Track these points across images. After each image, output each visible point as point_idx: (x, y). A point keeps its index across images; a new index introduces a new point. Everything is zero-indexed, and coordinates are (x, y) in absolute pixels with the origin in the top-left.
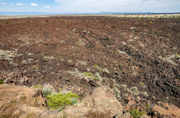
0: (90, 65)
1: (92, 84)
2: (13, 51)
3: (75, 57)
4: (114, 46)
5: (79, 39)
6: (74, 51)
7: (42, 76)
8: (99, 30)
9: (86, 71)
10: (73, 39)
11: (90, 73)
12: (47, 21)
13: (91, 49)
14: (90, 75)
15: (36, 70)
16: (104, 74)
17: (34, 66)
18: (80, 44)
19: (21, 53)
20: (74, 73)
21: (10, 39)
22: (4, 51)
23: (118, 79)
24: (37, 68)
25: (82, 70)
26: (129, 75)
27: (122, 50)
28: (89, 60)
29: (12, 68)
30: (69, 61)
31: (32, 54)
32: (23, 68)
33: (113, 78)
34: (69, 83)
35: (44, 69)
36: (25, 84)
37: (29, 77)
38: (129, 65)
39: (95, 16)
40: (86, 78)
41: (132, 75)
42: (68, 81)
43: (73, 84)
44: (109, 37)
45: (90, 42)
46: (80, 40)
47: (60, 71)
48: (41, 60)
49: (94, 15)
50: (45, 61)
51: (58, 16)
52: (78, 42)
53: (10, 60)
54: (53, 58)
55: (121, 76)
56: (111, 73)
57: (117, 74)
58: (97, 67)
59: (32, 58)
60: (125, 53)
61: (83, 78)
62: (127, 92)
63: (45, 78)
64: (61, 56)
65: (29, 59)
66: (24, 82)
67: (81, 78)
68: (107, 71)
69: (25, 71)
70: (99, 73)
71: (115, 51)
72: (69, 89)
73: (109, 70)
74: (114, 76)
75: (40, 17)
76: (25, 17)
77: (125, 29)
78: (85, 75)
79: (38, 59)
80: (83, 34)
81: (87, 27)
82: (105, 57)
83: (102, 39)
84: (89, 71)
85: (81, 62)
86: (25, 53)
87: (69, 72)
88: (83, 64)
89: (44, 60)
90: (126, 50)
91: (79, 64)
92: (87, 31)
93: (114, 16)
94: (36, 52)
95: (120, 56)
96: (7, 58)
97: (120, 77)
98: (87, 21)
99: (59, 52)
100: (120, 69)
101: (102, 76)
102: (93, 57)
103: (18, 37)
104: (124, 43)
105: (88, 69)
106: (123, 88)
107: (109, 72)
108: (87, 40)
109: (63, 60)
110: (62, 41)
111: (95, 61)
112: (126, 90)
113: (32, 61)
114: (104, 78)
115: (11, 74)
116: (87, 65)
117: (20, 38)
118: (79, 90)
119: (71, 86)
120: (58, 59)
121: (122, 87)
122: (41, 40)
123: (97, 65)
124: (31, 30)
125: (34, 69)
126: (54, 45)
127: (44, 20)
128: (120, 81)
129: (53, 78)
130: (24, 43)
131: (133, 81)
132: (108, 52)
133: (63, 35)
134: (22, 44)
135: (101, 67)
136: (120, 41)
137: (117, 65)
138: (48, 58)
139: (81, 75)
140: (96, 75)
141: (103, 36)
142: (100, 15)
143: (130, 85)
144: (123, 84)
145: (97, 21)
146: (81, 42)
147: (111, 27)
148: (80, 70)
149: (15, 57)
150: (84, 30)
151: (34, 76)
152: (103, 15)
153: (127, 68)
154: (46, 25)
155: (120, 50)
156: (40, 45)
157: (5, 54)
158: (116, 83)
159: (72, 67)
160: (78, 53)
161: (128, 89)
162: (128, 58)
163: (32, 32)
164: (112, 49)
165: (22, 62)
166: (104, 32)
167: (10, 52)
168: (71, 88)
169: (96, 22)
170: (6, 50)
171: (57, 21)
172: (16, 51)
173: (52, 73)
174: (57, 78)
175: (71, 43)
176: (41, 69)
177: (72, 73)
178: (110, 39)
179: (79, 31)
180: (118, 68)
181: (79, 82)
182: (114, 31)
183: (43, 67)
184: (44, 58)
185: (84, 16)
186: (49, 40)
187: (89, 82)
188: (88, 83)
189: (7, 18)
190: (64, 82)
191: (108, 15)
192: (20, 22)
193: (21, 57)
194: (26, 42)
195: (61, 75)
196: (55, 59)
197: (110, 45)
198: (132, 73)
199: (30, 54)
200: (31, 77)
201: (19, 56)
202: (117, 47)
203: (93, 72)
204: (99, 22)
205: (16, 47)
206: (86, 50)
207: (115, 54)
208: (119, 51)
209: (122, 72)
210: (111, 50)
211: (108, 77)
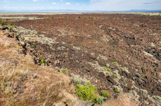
0: (110, 61)
1: (109, 79)
2: (53, 39)
3: (98, 51)
4: (140, 47)
5: (103, 35)
6: (97, 45)
7: (70, 62)
8: (126, 28)
9: (106, 66)
10: (98, 35)
11: (109, 69)
12: (79, 17)
13: (114, 46)
14: (109, 71)
15: (66, 56)
16: (122, 73)
17: (65, 53)
18: (104, 40)
19: (58, 41)
20: (94, 65)
21: (52, 30)
22: (48, 38)
23: (138, 81)
24: (67, 55)
25: (102, 64)
26: (153, 81)
27: (149, 52)
28: (110, 56)
29: (51, 52)
30: (92, 54)
31: (65, 43)
32: (58, 53)
33: (132, 79)
34: (89, 73)
35: (72, 57)
36: (57, 66)
37: (60, 61)
38: (155, 71)
39: (124, 14)
40: (105, 72)
41: (157, 82)
42: (88, 71)
43: (92, 75)
44: (135, 36)
45: (113, 39)
46: (105, 36)
47: (83, 61)
48: (70, 49)
49: (122, 13)
50: (73, 51)
51: (89, 13)
52: (102, 38)
53: (51, 46)
54: (80, 49)
55: (143, 80)
56: (131, 74)
57: (138, 77)
58: (117, 64)
59: (65, 46)
60: (152, 56)
61: (102, 71)
62: (147, 98)
63: (71, 64)
64: (86, 48)
65: (62, 47)
66: (57, 64)
67: (100, 71)
68: (127, 71)
69: (59, 55)
70: (118, 71)
71: (139, 52)
72: (88, 78)
73: (129, 70)
74: (134, 78)
75: (75, 14)
76: (65, 14)
77: (157, 29)
78: (104, 70)
79: (68, 48)
80: (109, 30)
81: (114, 24)
82: (127, 56)
83: (127, 38)
84: (108, 66)
85: (102, 56)
86: (60, 42)
87: (91, 63)
88: (103, 59)
89: (73, 49)
90: (154, 52)
91: (100, 58)
92: (113, 28)
93: (145, 14)
94: (68, 42)
95: (145, 58)
96: (49, 44)
97: (141, 80)
98: (115, 18)
99: (85, 44)
100: (143, 72)
101: (120, 75)
102: (115, 54)
103: (58, 28)
104: (153, 45)
105: (108, 65)
106: (143, 93)
107: (129, 73)
108: (112, 36)
109: (86, 51)
110: (89, 36)
111: (115, 58)
112: (146, 96)
113: (64, 49)
114: (123, 77)
115: (50, 56)
116: (107, 61)
117: (59, 30)
118: (96, 81)
119: (90, 76)
120: (83, 50)
121: (141, 92)
122: (73, 33)
123: (117, 63)
124: (67, 24)
125: (65, 55)
126: (82, 38)
127: (77, 17)
128: (140, 84)
129: (77, 66)
130: (61, 34)
131: (157, 89)
132: (132, 52)
133: (91, 30)
134: (60, 34)
135: (121, 65)
136: (148, 41)
137: (140, 67)
138: (76, 48)
139: (100, 69)
140: (114, 72)
141: (129, 35)
142: (129, 13)
143: (152, 93)
144: (143, 89)
145: (125, 19)
146: (106, 39)
147: (140, 25)
148: (100, 64)
149: (54, 44)
150: (110, 27)
151: (64, 61)
152: (132, 13)
153: (152, 73)
154: (78, 20)
155: (147, 51)
156: (71, 37)
157: (48, 41)
158: (136, 86)
159: (94, 59)
160: (101, 48)
161: (149, 96)
162: (155, 62)
163: (68, 26)
164: (137, 49)
165: (58, 48)
166: (130, 31)
167: (52, 39)
168: (90, 78)
169: (123, 20)
170: (49, 38)
171: (87, 18)
172: (55, 39)
173: (77, 61)
174: (80, 66)
175: (96, 38)
176: (70, 56)
177: (92, 65)
178: (136, 38)
179: (105, 28)
180: (141, 71)
181: (98, 74)
182: (142, 30)
183: (71, 55)
184: (72, 48)
185: (112, 14)
186: (78, 33)
187: (107, 77)
188: (105, 78)
189: (53, 14)
190: (85, 71)
191: (138, 13)
192: (60, 18)
193: (58, 44)
194: (62, 33)
195: (84, 64)
196: (81, 50)
197: (135, 44)
198: (157, 80)
199: (63, 43)
200: (62, 61)
201: (56, 43)
202: (144, 48)
203: (112, 69)
204: (127, 20)
205: (56, 36)
206: (109, 46)
207: (140, 55)
208: (145, 52)
209: (144, 76)
210: (135, 50)
211: (127, 77)
